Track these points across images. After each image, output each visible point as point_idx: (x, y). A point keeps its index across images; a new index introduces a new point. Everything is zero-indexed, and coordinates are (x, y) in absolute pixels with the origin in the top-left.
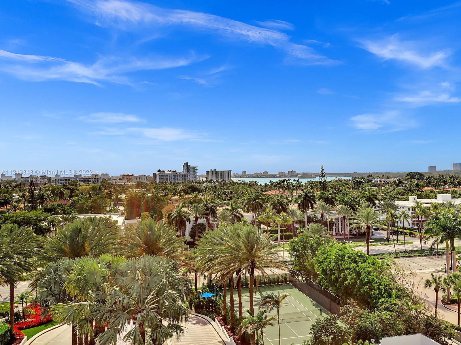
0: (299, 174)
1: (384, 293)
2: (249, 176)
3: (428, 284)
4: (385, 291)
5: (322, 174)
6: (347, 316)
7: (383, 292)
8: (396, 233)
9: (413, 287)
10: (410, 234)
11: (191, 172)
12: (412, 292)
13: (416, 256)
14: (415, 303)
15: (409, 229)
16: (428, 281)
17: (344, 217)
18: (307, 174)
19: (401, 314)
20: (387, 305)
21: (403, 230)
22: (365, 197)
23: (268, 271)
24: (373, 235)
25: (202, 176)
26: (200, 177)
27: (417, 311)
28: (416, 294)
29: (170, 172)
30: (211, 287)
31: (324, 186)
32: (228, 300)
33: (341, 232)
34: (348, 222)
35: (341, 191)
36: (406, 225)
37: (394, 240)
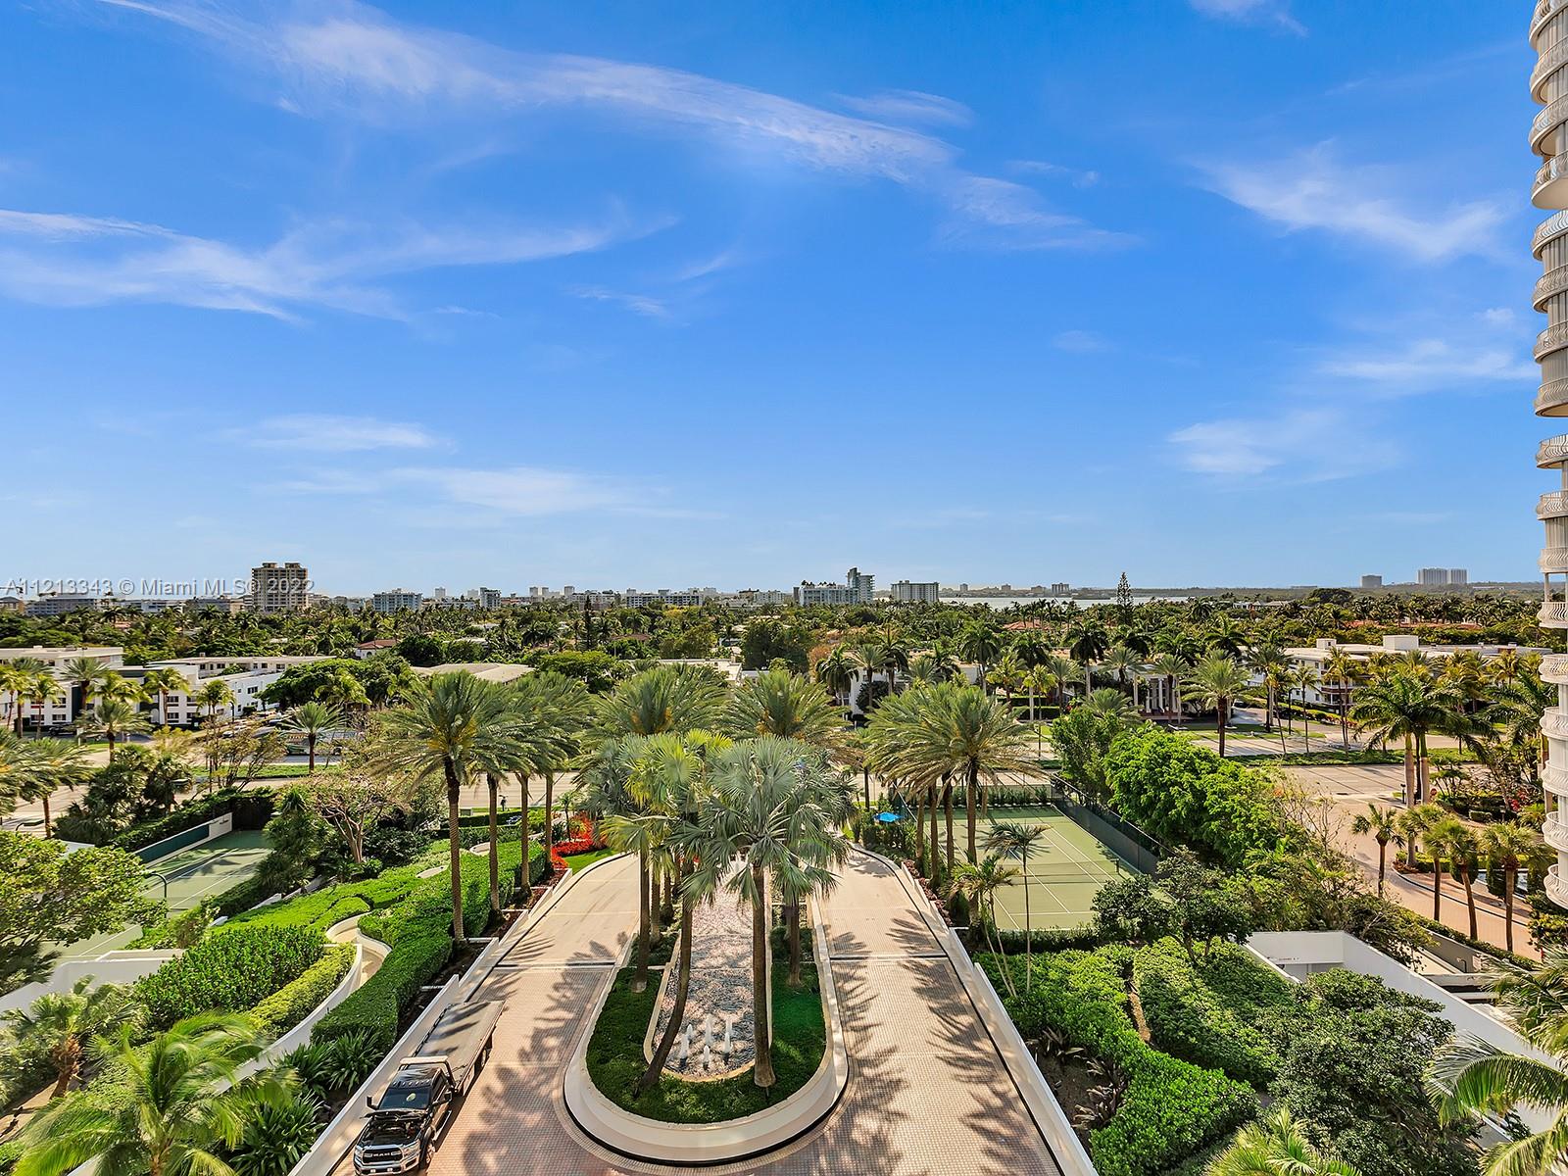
0: (1075, 591)
1: (1258, 839)
2: (974, 594)
3: (1361, 825)
4: (1261, 833)
5: (1124, 591)
6: (1174, 880)
7: (1255, 836)
8: (1287, 714)
9: (1327, 831)
10: (1320, 717)
11: (863, 585)
12: (1324, 840)
13: (1333, 764)
14: (1331, 864)
15: (1316, 707)
16: (1361, 819)
17: (1170, 677)
18: (1091, 591)
19: (1296, 886)
20: (1265, 863)
21: (1302, 709)
22: (1217, 637)
23: (1005, 779)
24: (1233, 716)
25: (883, 593)
26: (879, 594)
27: (1333, 880)
28: (1332, 845)
29: (825, 586)
30: (895, 802)
31: (1126, 615)
32: (927, 831)
33: (1164, 707)
34: (1177, 688)
35: (1164, 626)
36: (1311, 697)
37: (1281, 729)
